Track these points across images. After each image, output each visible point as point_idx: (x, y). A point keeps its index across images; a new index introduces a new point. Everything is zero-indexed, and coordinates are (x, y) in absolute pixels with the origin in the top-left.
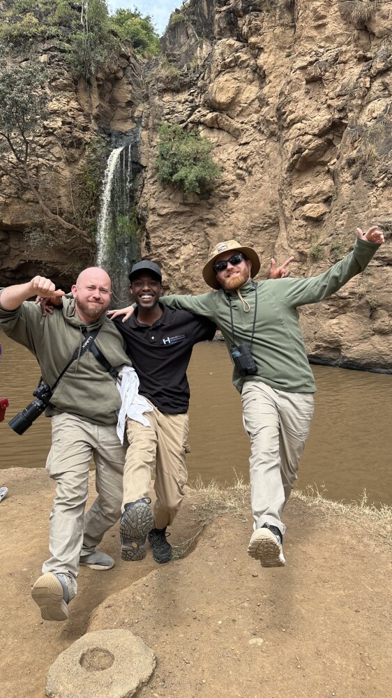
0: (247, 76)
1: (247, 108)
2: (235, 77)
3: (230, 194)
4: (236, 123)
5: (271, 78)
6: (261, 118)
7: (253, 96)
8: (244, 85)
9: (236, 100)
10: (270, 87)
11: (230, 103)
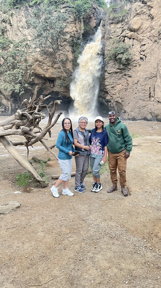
0: (146, 18)
1: (145, 30)
2: (141, 18)
3: (138, 65)
4: (140, 37)
5: (156, 18)
6: (151, 34)
7: (148, 26)
8: (145, 21)
9: (141, 27)
10: (155, 22)
11: (139, 28)
